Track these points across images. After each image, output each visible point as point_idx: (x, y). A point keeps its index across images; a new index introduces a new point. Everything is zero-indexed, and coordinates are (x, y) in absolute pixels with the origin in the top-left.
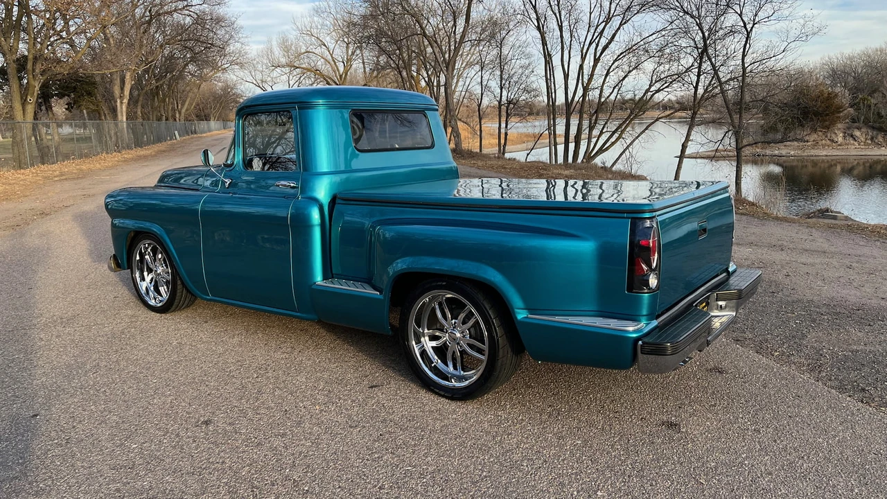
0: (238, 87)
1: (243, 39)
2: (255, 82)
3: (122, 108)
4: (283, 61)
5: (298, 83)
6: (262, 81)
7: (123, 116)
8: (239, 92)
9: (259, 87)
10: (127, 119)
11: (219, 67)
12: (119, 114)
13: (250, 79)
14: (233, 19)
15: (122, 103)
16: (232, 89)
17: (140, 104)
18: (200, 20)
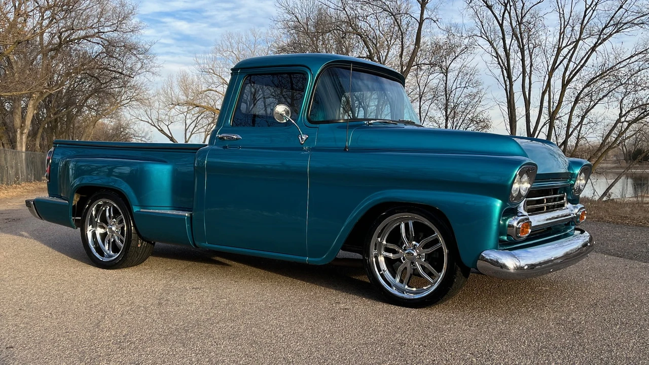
0: (131, 127)
1: (154, 69)
2: (150, 121)
3: (21, 139)
4: (183, 98)
5: (195, 123)
6: (158, 120)
7: (22, 147)
8: (132, 131)
9: (155, 126)
10: (27, 149)
11: (118, 103)
12: (18, 145)
13: (145, 118)
14: (147, 47)
15: (22, 133)
16: (125, 129)
17: (39, 135)
18: (110, 47)
